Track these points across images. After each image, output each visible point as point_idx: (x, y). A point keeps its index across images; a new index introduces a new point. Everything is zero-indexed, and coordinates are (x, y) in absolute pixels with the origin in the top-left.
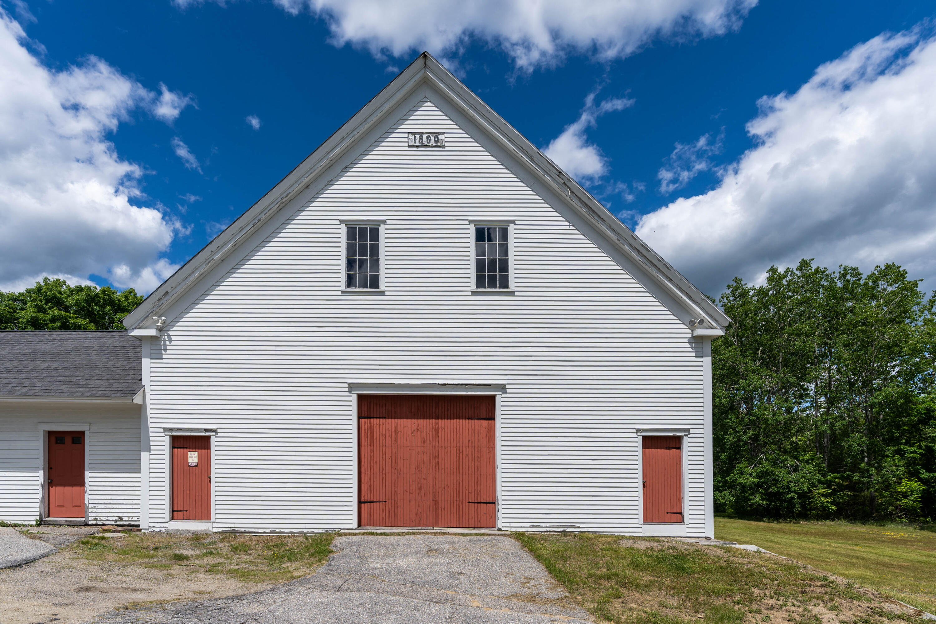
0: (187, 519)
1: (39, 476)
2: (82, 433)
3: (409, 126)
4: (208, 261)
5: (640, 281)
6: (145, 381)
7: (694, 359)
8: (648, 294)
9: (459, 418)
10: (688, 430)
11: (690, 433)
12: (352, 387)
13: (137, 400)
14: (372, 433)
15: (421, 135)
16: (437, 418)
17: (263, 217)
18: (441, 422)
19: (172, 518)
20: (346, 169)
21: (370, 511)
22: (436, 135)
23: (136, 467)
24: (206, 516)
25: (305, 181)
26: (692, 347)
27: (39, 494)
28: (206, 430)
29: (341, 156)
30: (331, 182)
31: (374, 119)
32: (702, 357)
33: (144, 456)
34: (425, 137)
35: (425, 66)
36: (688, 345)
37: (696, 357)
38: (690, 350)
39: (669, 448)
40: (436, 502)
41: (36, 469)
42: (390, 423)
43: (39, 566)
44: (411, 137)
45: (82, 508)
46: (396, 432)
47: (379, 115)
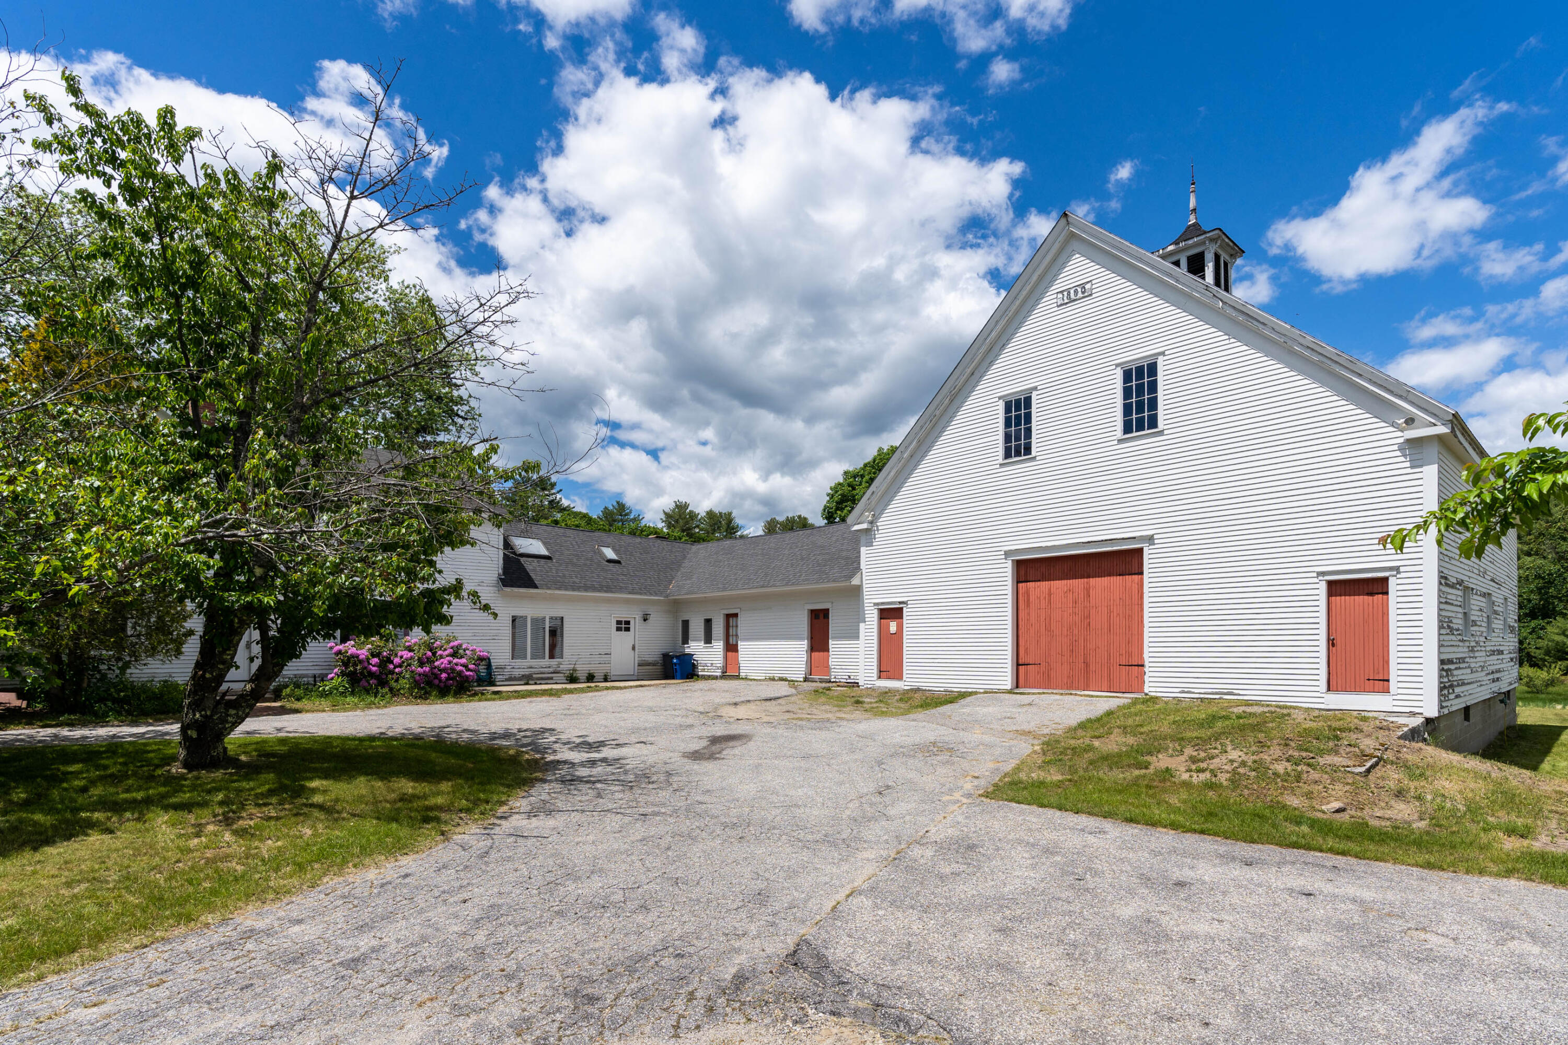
0: (889, 678)
1: (804, 644)
2: (828, 610)
3: (1059, 285)
4: (899, 460)
5: (1323, 384)
6: (863, 566)
7: (1409, 470)
8: (1336, 398)
9: (1110, 575)
10: (1397, 569)
11: (1399, 572)
12: (1007, 554)
13: (855, 581)
14: (1028, 596)
15: (1068, 290)
16: (1089, 577)
17: (938, 413)
18: (1093, 581)
19: (880, 677)
20: (1004, 346)
21: (1026, 673)
22: (1083, 286)
23: (856, 637)
24: (899, 677)
25: (969, 371)
26: (1404, 456)
27: (804, 657)
28: (900, 603)
29: (999, 336)
30: (991, 363)
31: (1024, 293)
32: (1421, 466)
33: (862, 625)
34: (1072, 291)
35: (1068, 223)
36: (1398, 453)
37: (1412, 467)
38: (1402, 459)
39: (1371, 594)
40: (1087, 664)
41: (801, 639)
42: (1044, 585)
43: (780, 701)
44: (1060, 296)
45: (827, 668)
46: (1050, 594)
47: (1028, 288)
